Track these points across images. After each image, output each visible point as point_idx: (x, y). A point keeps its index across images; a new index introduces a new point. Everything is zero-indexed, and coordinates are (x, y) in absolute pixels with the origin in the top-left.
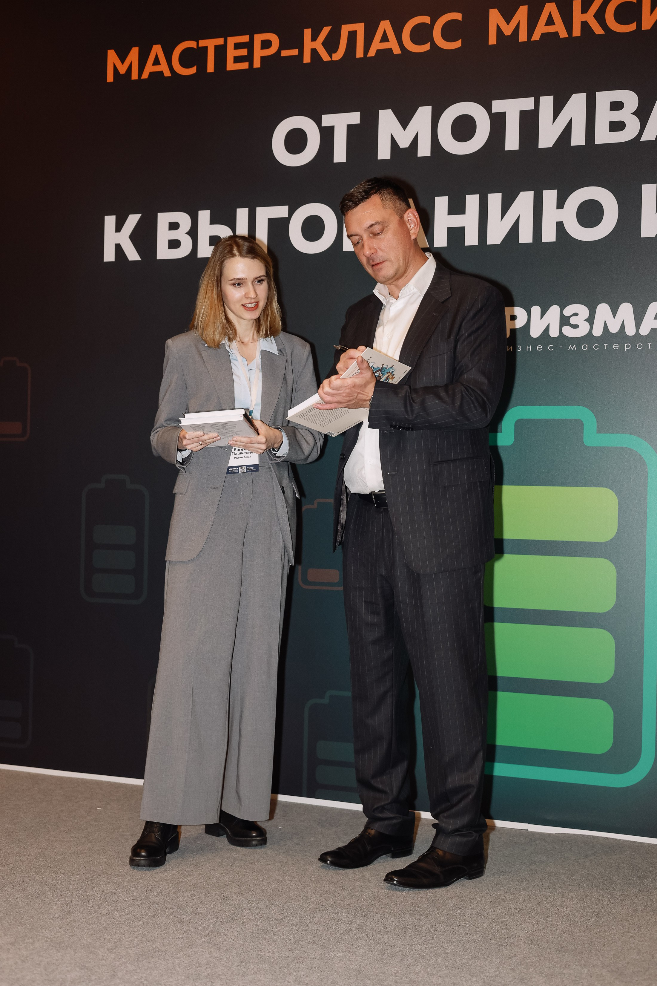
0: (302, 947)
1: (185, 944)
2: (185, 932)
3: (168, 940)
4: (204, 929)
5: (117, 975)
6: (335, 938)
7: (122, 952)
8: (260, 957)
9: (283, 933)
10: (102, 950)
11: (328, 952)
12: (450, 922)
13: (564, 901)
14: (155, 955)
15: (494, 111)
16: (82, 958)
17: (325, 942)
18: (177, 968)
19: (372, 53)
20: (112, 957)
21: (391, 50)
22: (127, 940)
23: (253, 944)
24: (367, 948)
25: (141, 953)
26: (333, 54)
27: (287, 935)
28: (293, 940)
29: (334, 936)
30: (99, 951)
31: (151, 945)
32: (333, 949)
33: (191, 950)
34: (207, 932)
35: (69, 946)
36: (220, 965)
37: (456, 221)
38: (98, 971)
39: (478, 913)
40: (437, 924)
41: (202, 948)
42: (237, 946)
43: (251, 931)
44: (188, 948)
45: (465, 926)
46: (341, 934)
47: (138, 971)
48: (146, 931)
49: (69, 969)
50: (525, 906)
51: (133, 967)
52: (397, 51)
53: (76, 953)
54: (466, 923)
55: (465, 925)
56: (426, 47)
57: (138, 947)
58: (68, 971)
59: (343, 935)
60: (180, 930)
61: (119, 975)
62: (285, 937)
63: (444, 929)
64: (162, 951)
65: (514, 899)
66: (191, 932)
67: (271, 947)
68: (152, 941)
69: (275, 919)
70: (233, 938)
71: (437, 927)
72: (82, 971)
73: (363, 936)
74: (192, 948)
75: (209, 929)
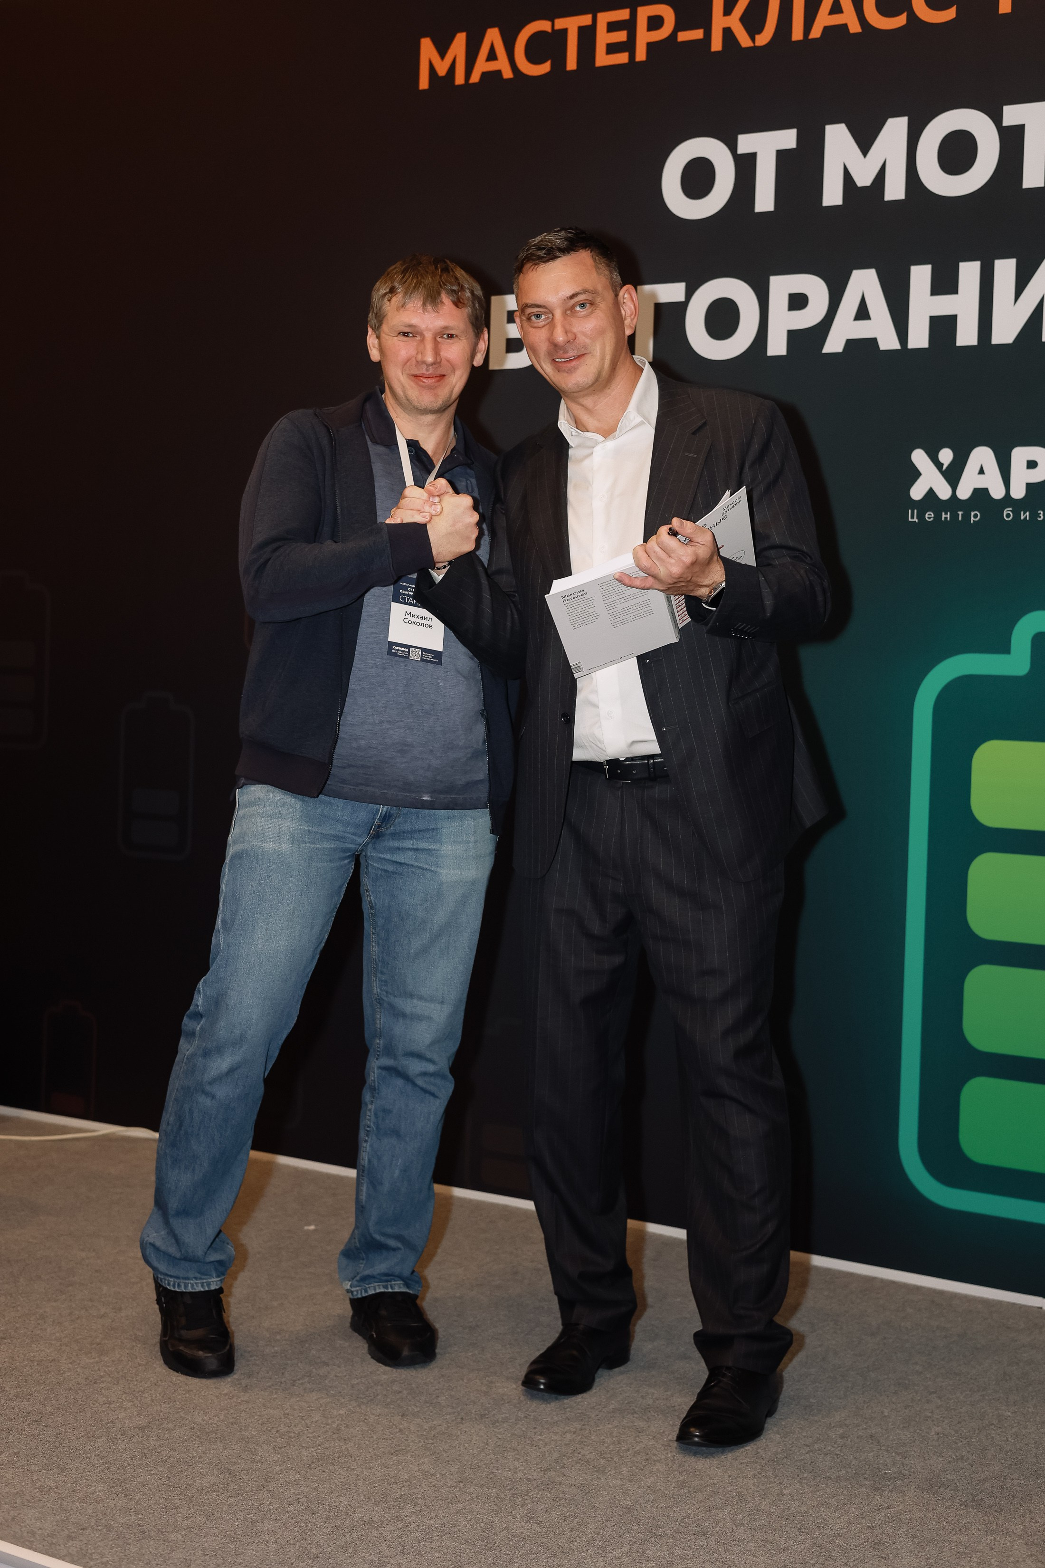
0: (563, 1467)
1: (392, 1448)
2: (400, 1430)
3: (369, 1441)
4: (431, 1427)
5: (268, 1486)
6: (622, 1457)
7: (293, 1453)
8: (491, 1476)
9: (546, 1444)
10: (265, 1447)
11: (599, 1478)
12: (816, 1446)
13: (1026, 1428)
14: (338, 1461)
15: (1006, 122)
16: (230, 1457)
17: (602, 1461)
18: (360, 1483)
19: (816, 33)
20: (275, 1458)
21: (845, 27)
22: (311, 1435)
23: (492, 1456)
24: (662, 1476)
25: (319, 1457)
26: (757, 37)
27: (551, 1447)
28: (556, 1455)
29: (621, 1454)
30: (260, 1449)
31: (340, 1447)
32: (609, 1474)
33: (394, 1458)
34: (433, 1433)
35: (220, 1438)
36: (426, 1483)
37: (944, 305)
38: (244, 1477)
39: (871, 1436)
40: (793, 1449)
41: (412, 1456)
42: (467, 1458)
43: (500, 1436)
44: (392, 1454)
45: (837, 1455)
46: (636, 1452)
47: (302, 1482)
48: (344, 1424)
49: (204, 1471)
50: (957, 1432)
51: (297, 1477)
52: (855, 27)
53: (225, 1449)
54: (841, 1451)
55: (838, 1452)
56: (901, 20)
57: (319, 1448)
58: (201, 1474)
59: (638, 1453)
60: (394, 1427)
61: (272, 1486)
62: (546, 1449)
63: (801, 1457)
64: (351, 1457)
65: (944, 1417)
66: (410, 1430)
67: (516, 1463)
68: (345, 1440)
69: (546, 1422)
70: (466, 1445)
71: (791, 1452)
72: (221, 1476)
73: (667, 1458)
74: (397, 1455)
75: (439, 1429)
